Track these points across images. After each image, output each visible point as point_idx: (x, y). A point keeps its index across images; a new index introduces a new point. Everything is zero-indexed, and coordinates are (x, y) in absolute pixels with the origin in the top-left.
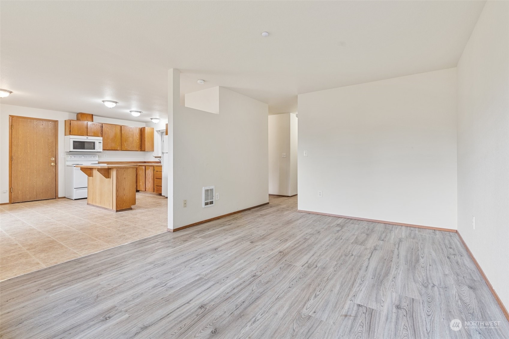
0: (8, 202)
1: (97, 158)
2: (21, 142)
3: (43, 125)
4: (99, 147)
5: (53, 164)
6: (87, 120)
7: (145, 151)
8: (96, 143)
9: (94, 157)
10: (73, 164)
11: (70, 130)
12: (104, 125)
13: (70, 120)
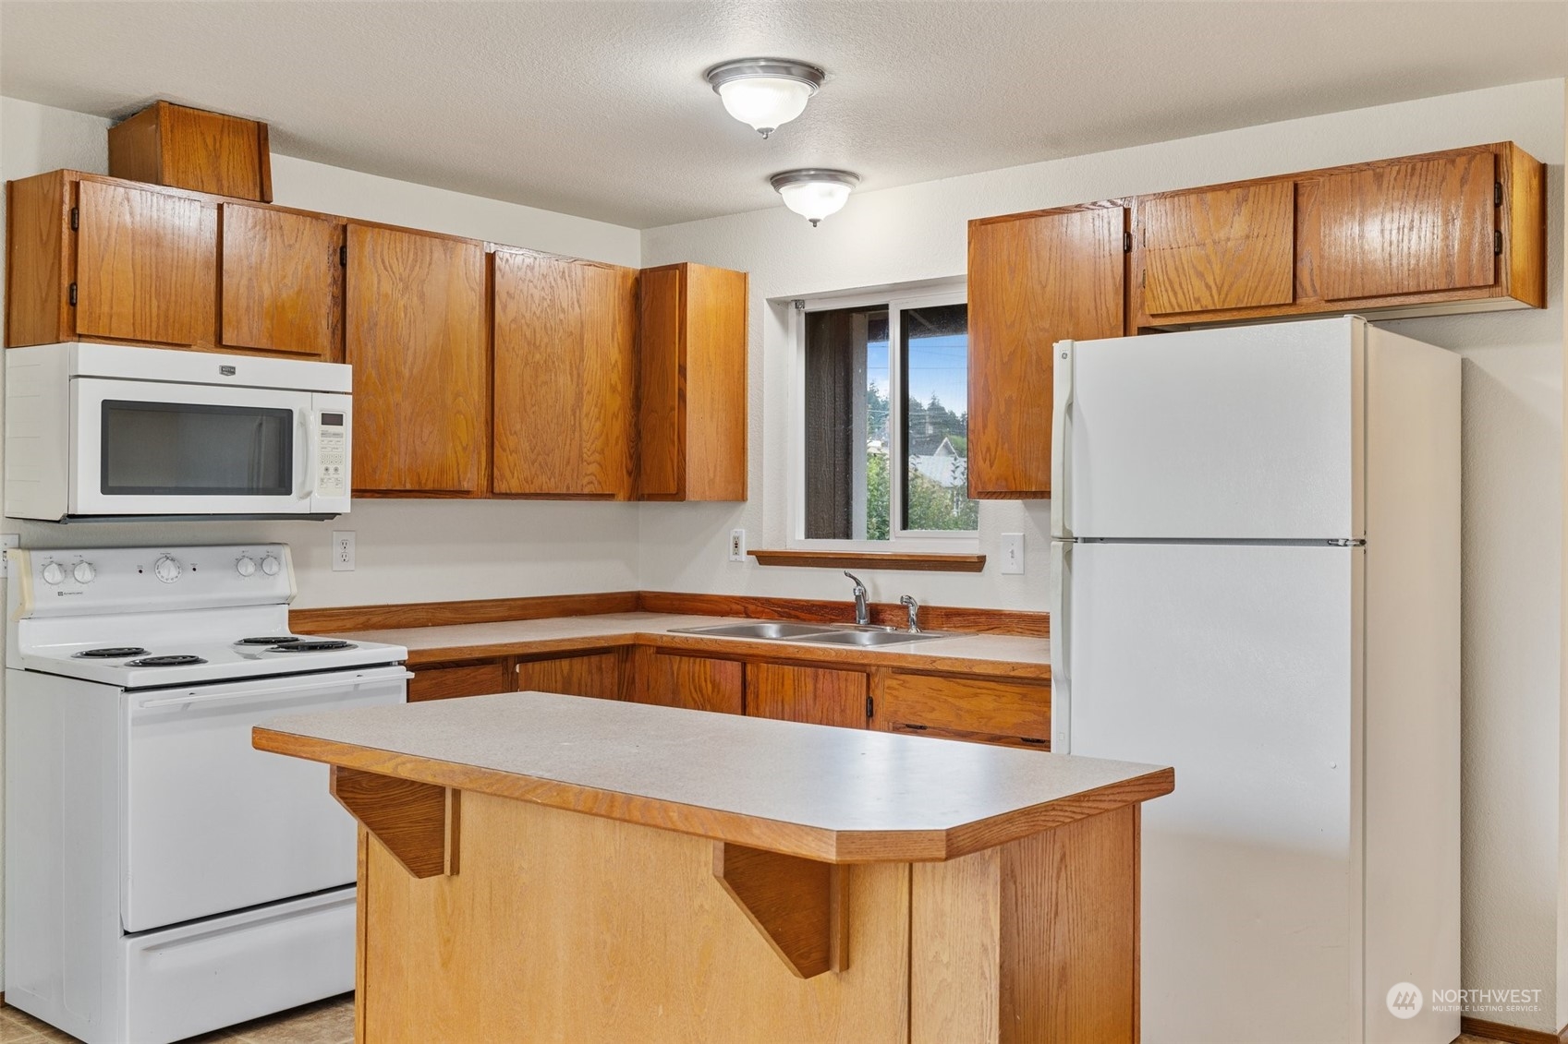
1: (283, 580)
4: (323, 469)
6: (219, 180)
7: (678, 495)
8: (303, 424)
9: (260, 564)
10: (89, 654)
11: (73, 287)
12: (362, 244)
13: (67, 179)
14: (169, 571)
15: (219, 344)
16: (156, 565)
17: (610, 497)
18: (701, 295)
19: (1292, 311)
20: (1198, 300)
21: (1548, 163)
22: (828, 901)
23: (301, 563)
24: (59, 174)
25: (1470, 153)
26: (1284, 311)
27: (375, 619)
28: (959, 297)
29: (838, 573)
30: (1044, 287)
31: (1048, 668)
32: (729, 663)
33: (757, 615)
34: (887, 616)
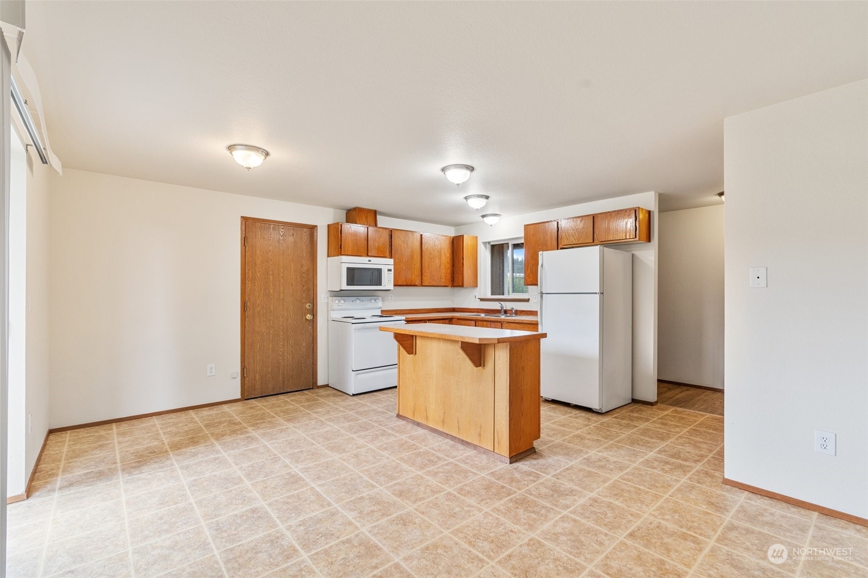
0: (239, 396)
1: (380, 304)
2: (259, 272)
3: (293, 235)
4: (388, 280)
5: (309, 317)
6: (367, 222)
7: (462, 286)
8: (384, 271)
9: (375, 300)
10: (344, 317)
11: (341, 245)
12: (395, 234)
13: (340, 224)
14: (358, 301)
15: (368, 256)
16: (355, 300)
17: (447, 286)
18: (467, 242)
19: (593, 244)
20: (573, 242)
21: (651, 210)
22: (481, 354)
23: (383, 300)
24: (338, 223)
25: (630, 209)
26: (591, 244)
27: (398, 312)
28: (522, 241)
29: (497, 303)
30: (540, 239)
31: (537, 321)
32: (472, 322)
33: (480, 312)
34: (508, 312)
